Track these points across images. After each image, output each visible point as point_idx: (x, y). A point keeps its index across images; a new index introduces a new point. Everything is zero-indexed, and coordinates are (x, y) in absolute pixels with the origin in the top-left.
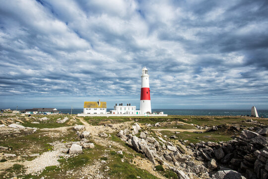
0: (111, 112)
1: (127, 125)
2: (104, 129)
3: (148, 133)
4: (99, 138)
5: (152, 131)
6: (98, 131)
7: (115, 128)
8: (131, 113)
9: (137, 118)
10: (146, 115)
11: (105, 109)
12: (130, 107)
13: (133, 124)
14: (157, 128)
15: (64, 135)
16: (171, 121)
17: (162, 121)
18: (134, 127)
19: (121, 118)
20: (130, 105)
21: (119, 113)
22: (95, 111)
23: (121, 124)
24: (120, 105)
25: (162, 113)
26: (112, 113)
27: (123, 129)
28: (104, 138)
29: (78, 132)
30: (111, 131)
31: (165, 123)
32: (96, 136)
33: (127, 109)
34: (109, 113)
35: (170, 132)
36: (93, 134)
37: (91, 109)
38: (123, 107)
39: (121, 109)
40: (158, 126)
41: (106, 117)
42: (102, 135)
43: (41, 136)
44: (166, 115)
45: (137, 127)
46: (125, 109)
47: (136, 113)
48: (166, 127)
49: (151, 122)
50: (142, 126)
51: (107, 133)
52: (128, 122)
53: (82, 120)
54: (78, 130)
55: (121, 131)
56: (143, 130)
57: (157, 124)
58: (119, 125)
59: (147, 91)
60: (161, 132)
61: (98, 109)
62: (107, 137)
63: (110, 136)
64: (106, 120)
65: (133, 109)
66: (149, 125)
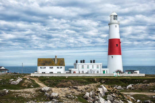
0: (70, 71)
1: (93, 87)
2: (70, 91)
3: (115, 96)
4: (67, 99)
5: (121, 94)
6: (64, 93)
7: (80, 90)
8: (96, 72)
9: (104, 79)
10: (115, 74)
11: (63, 67)
12: (95, 65)
13: (99, 86)
14: (129, 92)
15: (34, 96)
16: (148, 83)
17: (137, 83)
18: (100, 90)
19: (83, 78)
20: (94, 62)
21: (81, 72)
22: (51, 70)
23: (86, 86)
24: (81, 62)
25: (138, 72)
26: (72, 72)
27: (89, 92)
28: (71, 99)
29: (46, 93)
30: (77, 93)
31: (140, 85)
32: (63, 97)
33: (91, 67)
34: (68, 72)
35: (145, 96)
36: (61, 95)
37: (46, 67)
38: (85, 65)
39: (83, 67)
40: (130, 88)
41: (64, 78)
42: (69, 97)
43: (16, 96)
44: (144, 75)
45: (103, 89)
46: (88, 67)
47: (102, 72)
48: (141, 90)
49: (123, 83)
50: (109, 89)
51: (73, 95)
52: (93, 84)
53: (37, 81)
54: (46, 92)
55: (87, 93)
56: (109, 92)
57: (130, 86)
58: (83, 87)
59: (117, 43)
60: (133, 96)
61: (55, 67)
62: (74, 99)
63: (76, 97)
64: (66, 82)
65: (98, 67)
66: (120, 87)
